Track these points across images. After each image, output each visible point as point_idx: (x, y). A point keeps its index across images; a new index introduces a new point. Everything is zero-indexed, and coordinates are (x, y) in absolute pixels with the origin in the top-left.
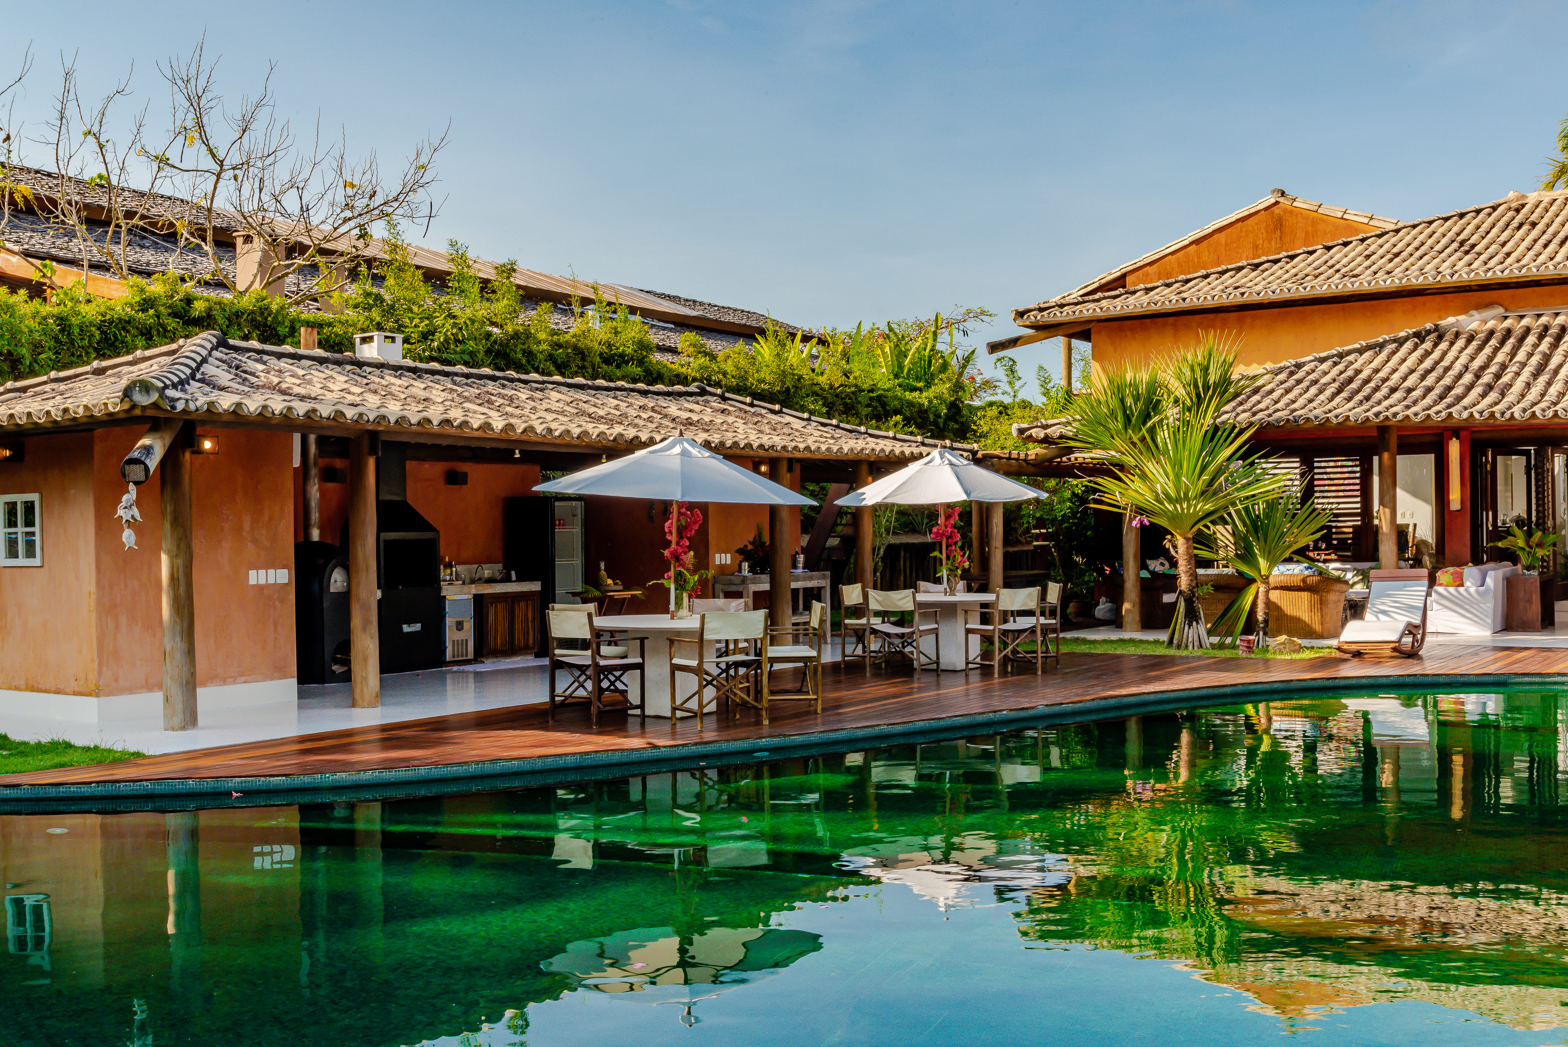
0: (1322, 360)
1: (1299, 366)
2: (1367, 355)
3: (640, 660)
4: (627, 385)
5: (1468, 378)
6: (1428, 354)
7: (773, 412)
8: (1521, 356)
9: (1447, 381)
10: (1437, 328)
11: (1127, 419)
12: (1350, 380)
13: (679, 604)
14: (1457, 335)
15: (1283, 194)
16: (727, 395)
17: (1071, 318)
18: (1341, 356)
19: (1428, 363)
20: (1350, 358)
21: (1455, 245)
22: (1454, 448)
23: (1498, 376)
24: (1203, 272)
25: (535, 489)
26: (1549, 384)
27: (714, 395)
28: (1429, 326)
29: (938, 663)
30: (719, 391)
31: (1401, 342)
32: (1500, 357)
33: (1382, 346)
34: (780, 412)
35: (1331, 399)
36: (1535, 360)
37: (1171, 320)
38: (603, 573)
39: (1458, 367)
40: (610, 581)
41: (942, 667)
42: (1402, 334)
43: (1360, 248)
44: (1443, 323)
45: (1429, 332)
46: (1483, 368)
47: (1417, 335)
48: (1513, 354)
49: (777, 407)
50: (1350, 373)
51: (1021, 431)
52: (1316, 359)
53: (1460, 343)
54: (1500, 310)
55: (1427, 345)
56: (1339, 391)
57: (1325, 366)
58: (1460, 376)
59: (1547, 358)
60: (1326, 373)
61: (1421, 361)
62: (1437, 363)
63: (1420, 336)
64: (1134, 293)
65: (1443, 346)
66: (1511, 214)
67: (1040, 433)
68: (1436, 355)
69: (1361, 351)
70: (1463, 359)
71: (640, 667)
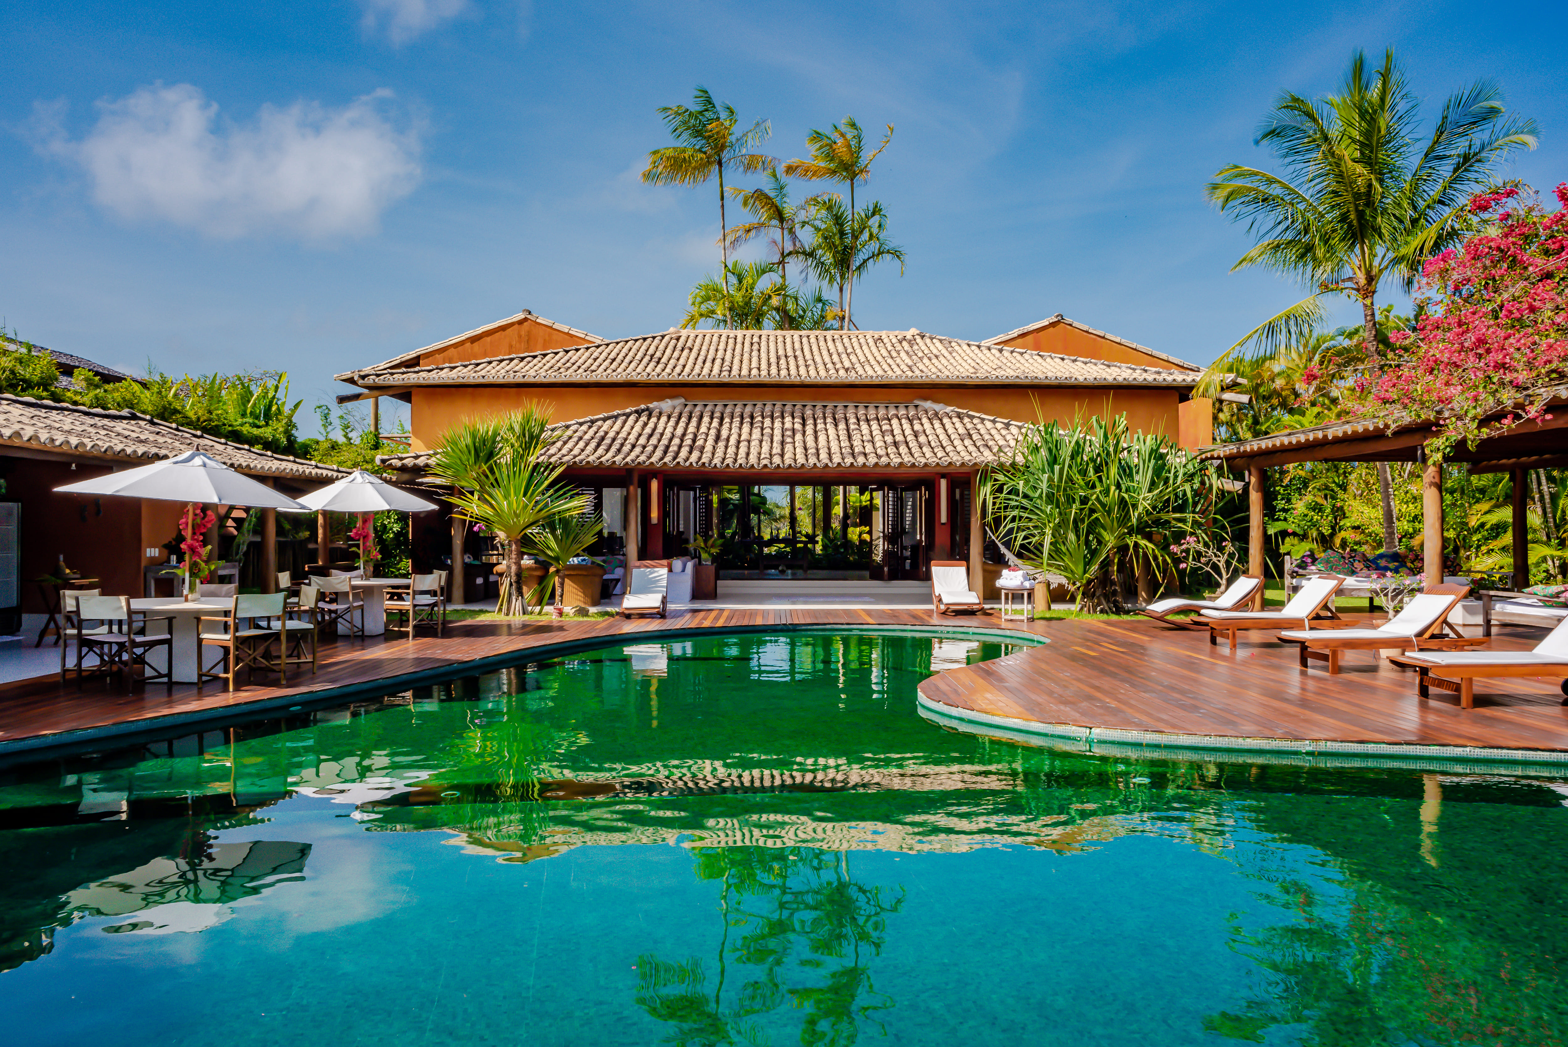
0: (581, 424)
1: (568, 427)
2: (609, 422)
3: (169, 636)
4: (70, 407)
5: (676, 441)
6: (645, 424)
7: (195, 436)
8: (703, 429)
9: (665, 441)
10: (648, 409)
11: (477, 456)
12: (603, 439)
13: (192, 589)
14: (660, 414)
15: (530, 313)
16: (155, 420)
17: (401, 383)
18: (593, 422)
19: (648, 430)
20: (599, 423)
21: (647, 358)
22: (654, 485)
23: (694, 441)
24: (488, 359)
25: (56, 489)
26: (726, 447)
27: (144, 420)
28: (643, 406)
29: (363, 630)
30: (148, 417)
31: (628, 415)
32: (691, 429)
33: (616, 417)
34: (202, 437)
35: (595, 450)
36: (713, 432)
37: (470, 390)
38: (62, 563)
39: (668, 434)
40: (68, 571)
41: (366, 633)
42: (628, 411)
43: (587, 354)
44: (651, 406)
45: (643, 411)
46: (684, 435)
47: (636, 412)
48: (698, 427)
49: (199, 433)
50: (601, 433)
51: (383, 461)
52: (577, 423)
53: (664, 419)
54: (682, 400)
55: (644, 418)
56: (598, 445)
57: (584, 428)
58: (671, 440)
59: (719, 431)
60: (586, 433)
61: (643, 428)
62: (654, 430)
63: (639, 413)
64: (442, 369)
65: (654, 420)
66: (674, 342)
67: (397, 463)
68: (651, 425)
69: (605, 420)
70: (669, 430)
71: (169, 642)
